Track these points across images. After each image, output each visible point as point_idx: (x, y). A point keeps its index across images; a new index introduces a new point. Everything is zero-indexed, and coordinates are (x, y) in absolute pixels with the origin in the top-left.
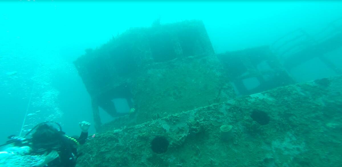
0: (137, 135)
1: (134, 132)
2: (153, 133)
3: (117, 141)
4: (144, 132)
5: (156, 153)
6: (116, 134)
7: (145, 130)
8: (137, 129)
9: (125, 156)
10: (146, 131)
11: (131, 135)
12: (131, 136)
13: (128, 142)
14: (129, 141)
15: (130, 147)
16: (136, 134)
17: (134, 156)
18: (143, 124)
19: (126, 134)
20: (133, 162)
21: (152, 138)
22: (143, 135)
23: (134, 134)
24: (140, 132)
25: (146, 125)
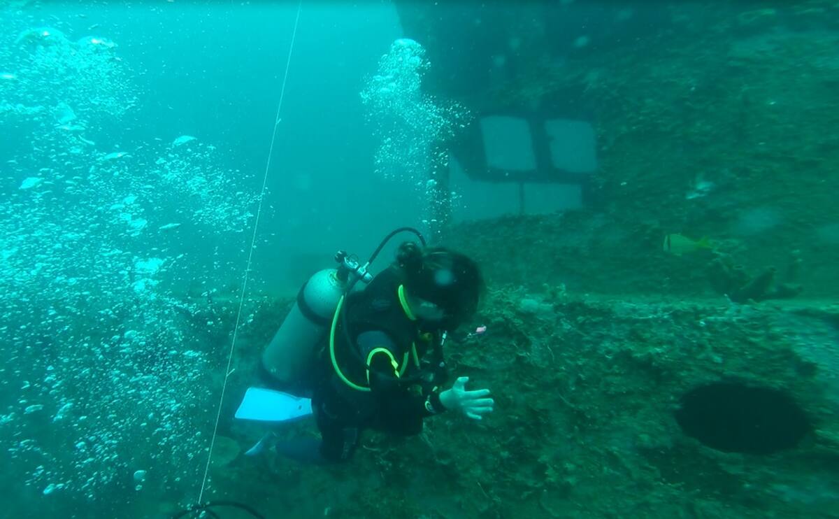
0: (617, 344)
1: (604, 331)
2: (708, 359)
3: (525, 343)
4: (660, 344)
5: (697, 442)
6: (528, 316)
7: (662, 333)
8: (620, 321)
9: (540, 405)
10: (671, 342)
11: (587, 338)
12: (588, 342)
13: (569, 361)
14: (572, 359)
15: (571, 382)
16: (615, 339)
17: (579, 420)
18: (662, 305)
19: (567, 326)
20: (569, 436)
21: (693, 377)
22: (650, 358)
23: (602, 337)
24: (635, 336)
25: (676, 315)
